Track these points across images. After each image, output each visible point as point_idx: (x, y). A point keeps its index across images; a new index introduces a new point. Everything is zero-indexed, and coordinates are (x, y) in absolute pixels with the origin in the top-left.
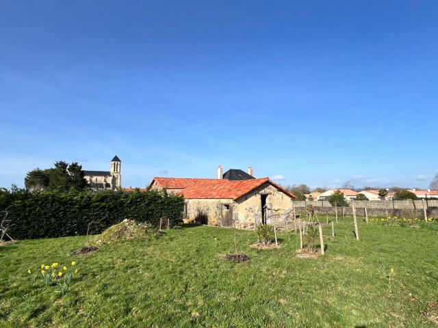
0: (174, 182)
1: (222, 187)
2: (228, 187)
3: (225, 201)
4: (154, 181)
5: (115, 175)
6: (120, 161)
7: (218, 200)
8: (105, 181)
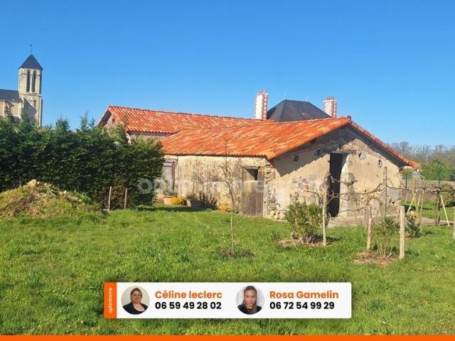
0: (151, 119)
1: (250, 134)
2: (262, 134)
3: (250, 162)
4: (108, 114)
5: (30, 98)
6: (41, 69)
7: (237, 159)
8: (7, 111)
